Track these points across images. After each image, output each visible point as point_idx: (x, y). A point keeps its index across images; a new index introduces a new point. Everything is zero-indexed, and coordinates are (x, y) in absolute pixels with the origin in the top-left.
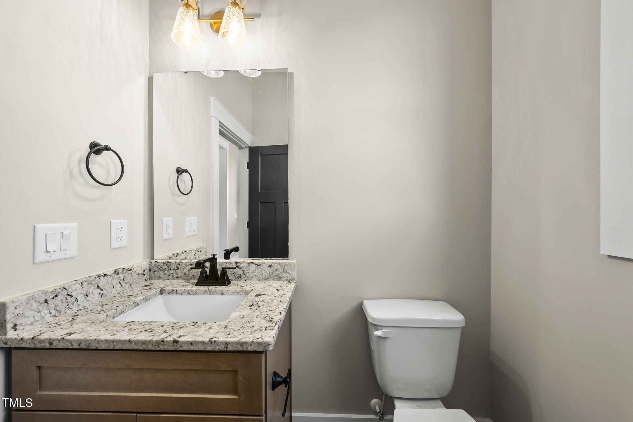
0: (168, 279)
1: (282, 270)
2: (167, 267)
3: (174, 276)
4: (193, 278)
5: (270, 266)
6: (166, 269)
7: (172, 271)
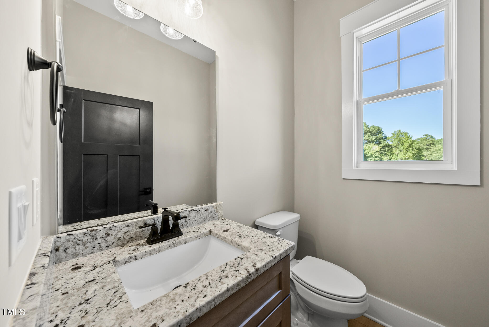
0: (92, 253)
1: (215, 211)
2: (90, 237)
3: (102, 246)
4: (131, 241)
5: (207, 210)
6: (89, 240)
7: (100, 240)
